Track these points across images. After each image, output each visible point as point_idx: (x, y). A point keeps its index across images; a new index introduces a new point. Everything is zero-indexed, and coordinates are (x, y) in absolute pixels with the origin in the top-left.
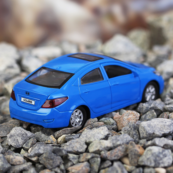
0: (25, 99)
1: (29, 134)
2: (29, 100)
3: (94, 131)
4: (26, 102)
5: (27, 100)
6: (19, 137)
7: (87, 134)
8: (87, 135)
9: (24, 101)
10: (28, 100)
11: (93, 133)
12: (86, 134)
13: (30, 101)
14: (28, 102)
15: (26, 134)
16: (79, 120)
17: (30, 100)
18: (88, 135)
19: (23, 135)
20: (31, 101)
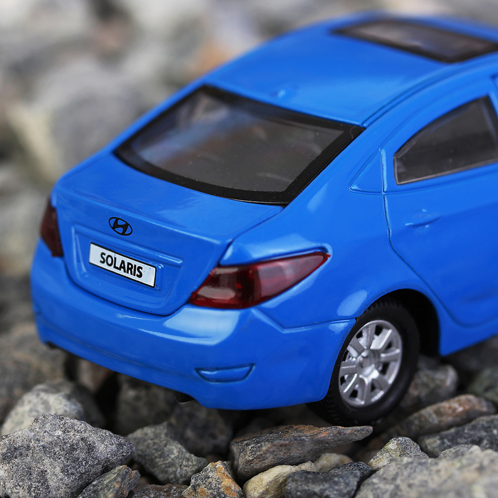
0: (108, 253)
1: (105, 444)
2: (127, 260)
3: (434, 468)
4: (112, 268)
5: (119, 259)
6: (55, 456)
7: (398, 482)
8: (397, 487)
9: (105, 266)
10: (123, 262)
11: (432, 485)
12: (394, 479)
13: (130, 268)
14: (121, 272)
15: (91, 449)
16: (375, 374)
17: (134, 263)
18: (404, 487)
19: (73, 448)
20: (138, 264)
